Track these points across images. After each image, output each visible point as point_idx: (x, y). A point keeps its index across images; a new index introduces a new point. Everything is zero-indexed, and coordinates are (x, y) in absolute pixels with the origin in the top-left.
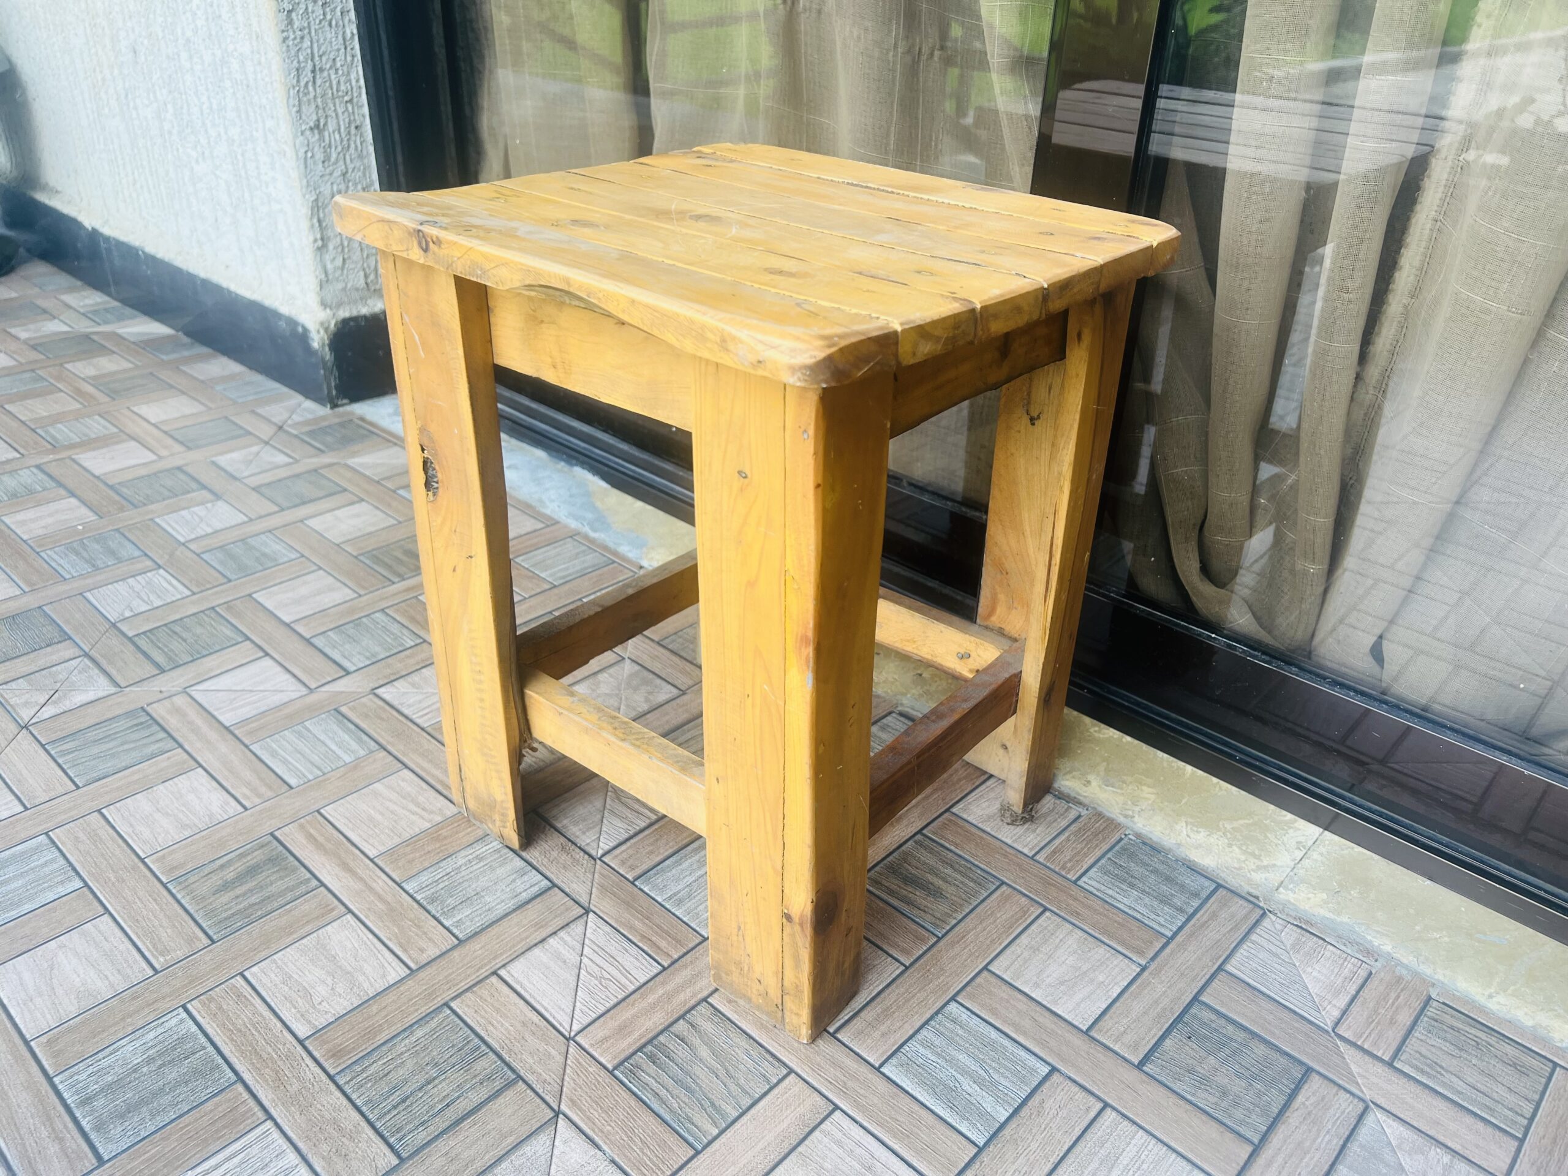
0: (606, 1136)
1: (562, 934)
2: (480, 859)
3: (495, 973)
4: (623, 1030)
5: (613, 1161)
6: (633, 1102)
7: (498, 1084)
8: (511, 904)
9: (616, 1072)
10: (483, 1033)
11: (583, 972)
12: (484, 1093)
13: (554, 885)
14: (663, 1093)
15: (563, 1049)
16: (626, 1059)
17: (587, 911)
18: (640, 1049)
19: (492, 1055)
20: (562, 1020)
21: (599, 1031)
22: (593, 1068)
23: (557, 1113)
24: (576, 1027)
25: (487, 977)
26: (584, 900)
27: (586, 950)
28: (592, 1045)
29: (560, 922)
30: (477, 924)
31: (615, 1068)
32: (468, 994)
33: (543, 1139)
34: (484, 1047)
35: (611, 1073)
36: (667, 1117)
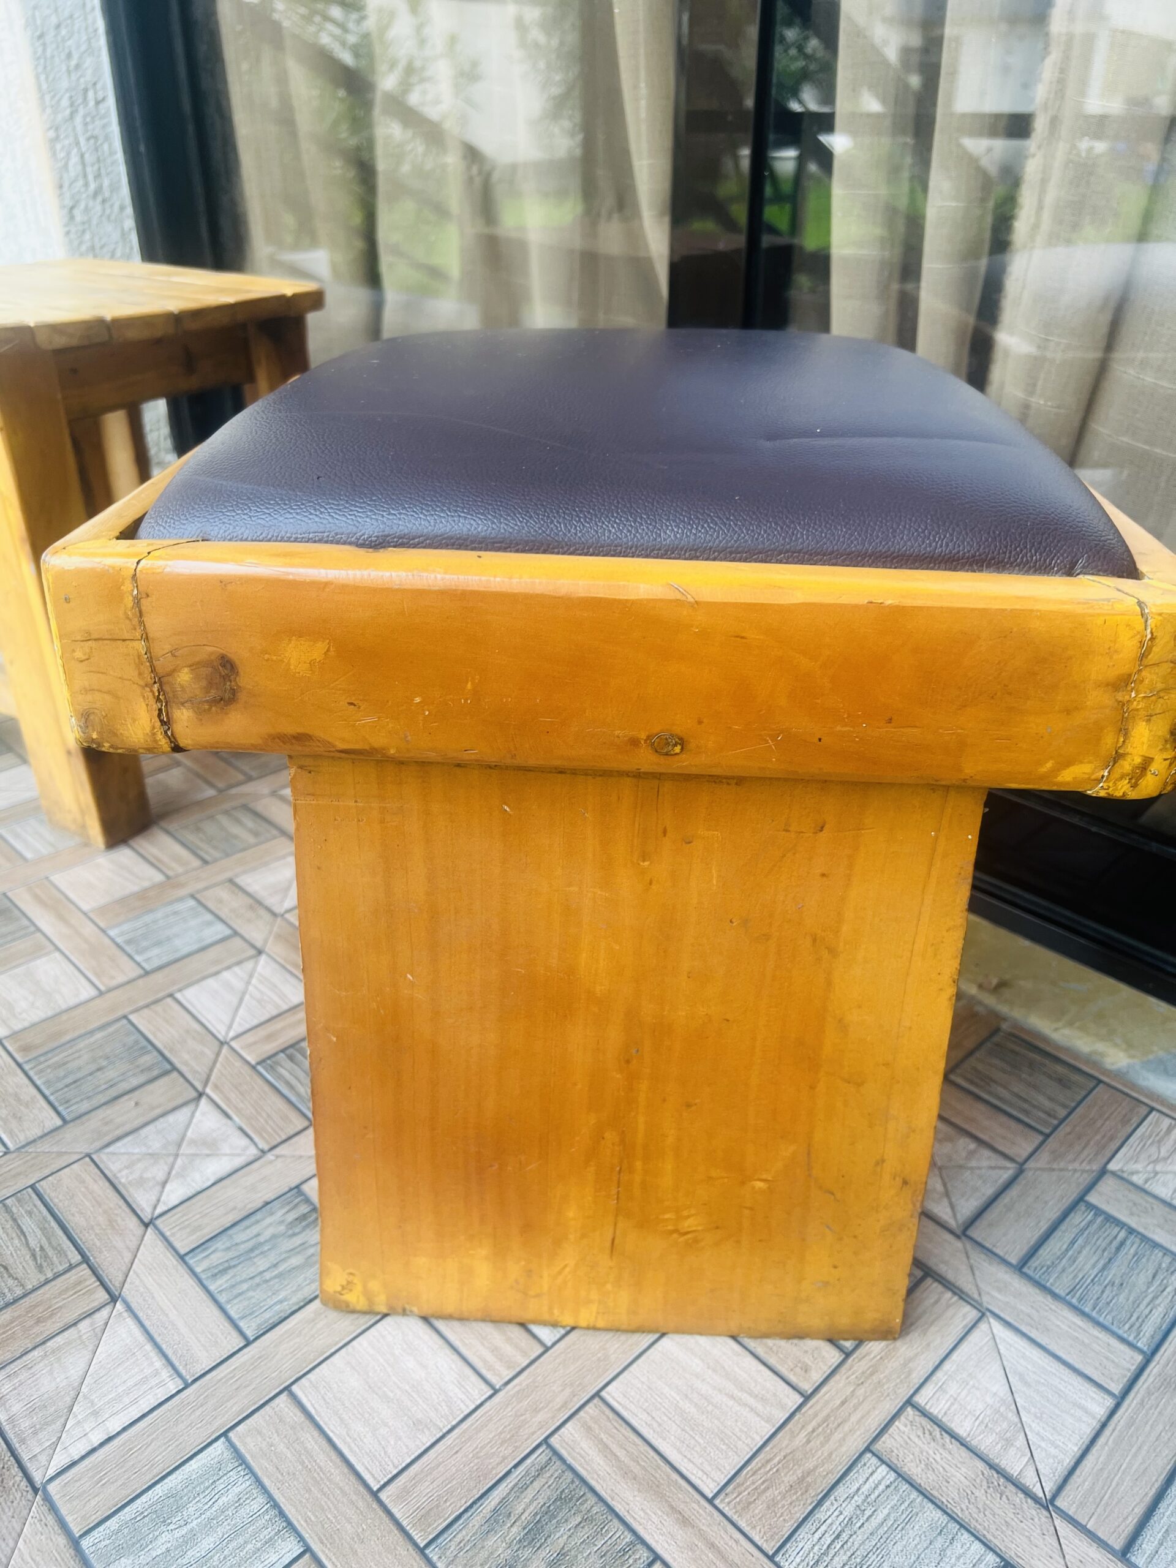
0: (238, 1111)
1: (236, 969)
2: (176, 913)
3: (171, 995)
4: (270, 1037)
5: (241, 1129)
6: (267, 1088)
7: (155, 1073)
8: (195, 947)
9: (259, 1068)
10: (151, 1037)
11: (247, 997)
12: (142, 1079)
13: (236, 933)
14: (294, 1082)
15: (216, 1049)
16: (269, 1058)
17: (260, 952)
18: (283, 1051)
19: (155, 1053)
20: (221, 1031)
21: (249, 1038)
22: (238, 1064)
23: (201, 1095)
24: (232, 1034)
25: (164, 998)
26: (259, 944)
27: (254, 981)
28: (242, 1048)
29: (234, 960)
30: (165, 959)
31: (259, 1063)
32: (146, 1011)
33: (186, 1112)
34: (150, 1047)
35: (254, 1068)
36: (293, 1099)
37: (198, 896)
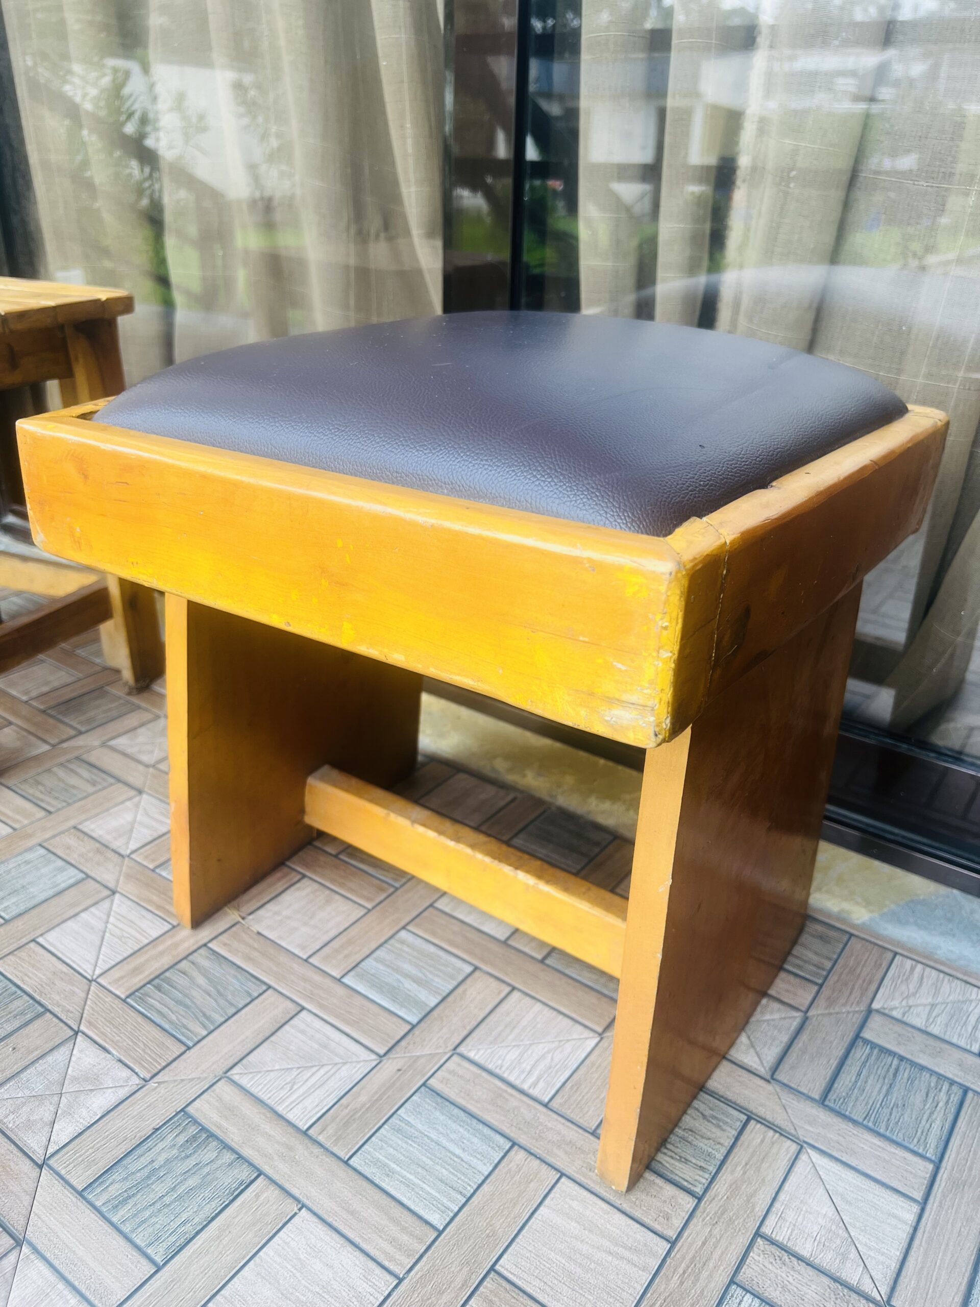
0: (116, 1044)
1: (93, 909)
2: (27, 862)
3: (34, 940)
4: (136, 971)
5: (120, 1061)
6: (140, 1019)
7: (29, 1016)
8: (51, 893)
9: (129, 1000)
10: (19, 983)
11: (107, 934)
12: (17, 1024)
13: (88, 876)
14: (165, 1010)
15: (87, 987)
16: (137, 990)
17: (114, 892)
18: (149, 983)
19: (26, 998)
20: (87, 969)
21: (116, 974)
22: (109, 999)
23: (76, 1033)
24: (98, 972)
25: (27, 944)
26: (111, 885)
27: (112, 919)
28: (110, 983)
29: (89, 902)
30: (22, 907)
31: (128, 997)
32: (10, 957)
33: (64, 1051)
34: (19, 992)
35: (124, 1001)
36: (167, 1026)
37: (45, 844)
